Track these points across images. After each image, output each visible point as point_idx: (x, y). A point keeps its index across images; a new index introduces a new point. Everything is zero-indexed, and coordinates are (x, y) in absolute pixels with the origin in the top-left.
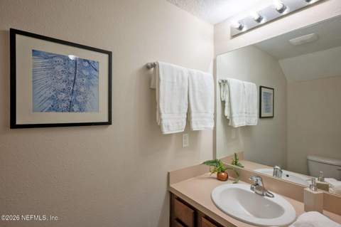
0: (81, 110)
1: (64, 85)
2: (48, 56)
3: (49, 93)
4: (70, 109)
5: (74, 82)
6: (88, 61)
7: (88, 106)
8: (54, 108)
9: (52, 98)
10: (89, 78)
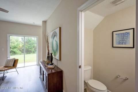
0: (125, 44)
1: (121, 39)
2: (118, 34)
3: (118, 41)
4: (122, 44)
5: (123, 38)
6: (127, 33)
7: (127, 43)
8: (119, 44)
9: (119, 42)
10: (127, 36)
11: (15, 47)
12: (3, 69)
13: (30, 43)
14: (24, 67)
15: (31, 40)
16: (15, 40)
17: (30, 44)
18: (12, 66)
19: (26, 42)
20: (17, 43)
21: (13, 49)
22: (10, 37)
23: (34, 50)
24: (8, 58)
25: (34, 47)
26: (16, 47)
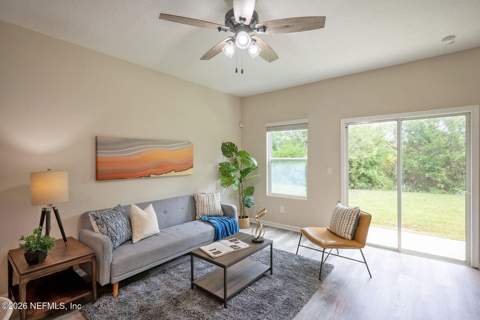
11: (373, 164)
12: (323, 241)
13: (429, 146)
14: (397, 251)
15: (431, 135)
16: (374, 140)
17: (429, 152)
18: (349, 237)
19: (411, 144)
20: (377, 149)
21: (367, 168)
22: (350, 127)
23: (451, 177)
24: (339, 204)
25: (447, 162)
26: (376, 163)
